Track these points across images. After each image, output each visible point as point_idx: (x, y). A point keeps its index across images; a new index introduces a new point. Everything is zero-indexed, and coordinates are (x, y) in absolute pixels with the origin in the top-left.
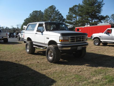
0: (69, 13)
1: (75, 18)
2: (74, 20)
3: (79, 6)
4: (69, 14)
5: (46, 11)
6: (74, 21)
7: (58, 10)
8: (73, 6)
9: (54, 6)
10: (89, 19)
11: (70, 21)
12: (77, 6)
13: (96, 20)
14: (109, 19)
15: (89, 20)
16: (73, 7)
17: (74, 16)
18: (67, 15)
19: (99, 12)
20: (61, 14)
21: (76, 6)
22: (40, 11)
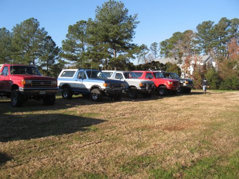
0: (67, 36)
1: (80, 47)
2: (79, 52)
3: (89, 23)
4: (67, 39)
5: (18, 29)
6: (78, 54)
7: (43, 29)
8: (78, 22)
9: (36, 20)
10: (109, 50)
11: (70, 53)
12: (86, 22)
13: (122, 53)
14: (146, 51)
15: (109, 52)
16: (76, 24)
17: (79, 42)
18: (63, 41)
19: (129, 37)
20: (49, 38)
21: (83, 22)
22: (4, 29)
